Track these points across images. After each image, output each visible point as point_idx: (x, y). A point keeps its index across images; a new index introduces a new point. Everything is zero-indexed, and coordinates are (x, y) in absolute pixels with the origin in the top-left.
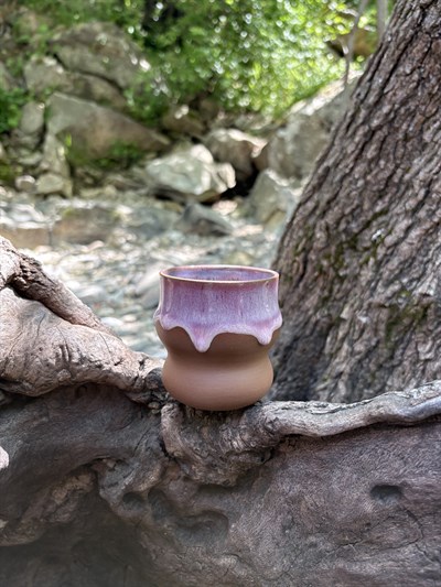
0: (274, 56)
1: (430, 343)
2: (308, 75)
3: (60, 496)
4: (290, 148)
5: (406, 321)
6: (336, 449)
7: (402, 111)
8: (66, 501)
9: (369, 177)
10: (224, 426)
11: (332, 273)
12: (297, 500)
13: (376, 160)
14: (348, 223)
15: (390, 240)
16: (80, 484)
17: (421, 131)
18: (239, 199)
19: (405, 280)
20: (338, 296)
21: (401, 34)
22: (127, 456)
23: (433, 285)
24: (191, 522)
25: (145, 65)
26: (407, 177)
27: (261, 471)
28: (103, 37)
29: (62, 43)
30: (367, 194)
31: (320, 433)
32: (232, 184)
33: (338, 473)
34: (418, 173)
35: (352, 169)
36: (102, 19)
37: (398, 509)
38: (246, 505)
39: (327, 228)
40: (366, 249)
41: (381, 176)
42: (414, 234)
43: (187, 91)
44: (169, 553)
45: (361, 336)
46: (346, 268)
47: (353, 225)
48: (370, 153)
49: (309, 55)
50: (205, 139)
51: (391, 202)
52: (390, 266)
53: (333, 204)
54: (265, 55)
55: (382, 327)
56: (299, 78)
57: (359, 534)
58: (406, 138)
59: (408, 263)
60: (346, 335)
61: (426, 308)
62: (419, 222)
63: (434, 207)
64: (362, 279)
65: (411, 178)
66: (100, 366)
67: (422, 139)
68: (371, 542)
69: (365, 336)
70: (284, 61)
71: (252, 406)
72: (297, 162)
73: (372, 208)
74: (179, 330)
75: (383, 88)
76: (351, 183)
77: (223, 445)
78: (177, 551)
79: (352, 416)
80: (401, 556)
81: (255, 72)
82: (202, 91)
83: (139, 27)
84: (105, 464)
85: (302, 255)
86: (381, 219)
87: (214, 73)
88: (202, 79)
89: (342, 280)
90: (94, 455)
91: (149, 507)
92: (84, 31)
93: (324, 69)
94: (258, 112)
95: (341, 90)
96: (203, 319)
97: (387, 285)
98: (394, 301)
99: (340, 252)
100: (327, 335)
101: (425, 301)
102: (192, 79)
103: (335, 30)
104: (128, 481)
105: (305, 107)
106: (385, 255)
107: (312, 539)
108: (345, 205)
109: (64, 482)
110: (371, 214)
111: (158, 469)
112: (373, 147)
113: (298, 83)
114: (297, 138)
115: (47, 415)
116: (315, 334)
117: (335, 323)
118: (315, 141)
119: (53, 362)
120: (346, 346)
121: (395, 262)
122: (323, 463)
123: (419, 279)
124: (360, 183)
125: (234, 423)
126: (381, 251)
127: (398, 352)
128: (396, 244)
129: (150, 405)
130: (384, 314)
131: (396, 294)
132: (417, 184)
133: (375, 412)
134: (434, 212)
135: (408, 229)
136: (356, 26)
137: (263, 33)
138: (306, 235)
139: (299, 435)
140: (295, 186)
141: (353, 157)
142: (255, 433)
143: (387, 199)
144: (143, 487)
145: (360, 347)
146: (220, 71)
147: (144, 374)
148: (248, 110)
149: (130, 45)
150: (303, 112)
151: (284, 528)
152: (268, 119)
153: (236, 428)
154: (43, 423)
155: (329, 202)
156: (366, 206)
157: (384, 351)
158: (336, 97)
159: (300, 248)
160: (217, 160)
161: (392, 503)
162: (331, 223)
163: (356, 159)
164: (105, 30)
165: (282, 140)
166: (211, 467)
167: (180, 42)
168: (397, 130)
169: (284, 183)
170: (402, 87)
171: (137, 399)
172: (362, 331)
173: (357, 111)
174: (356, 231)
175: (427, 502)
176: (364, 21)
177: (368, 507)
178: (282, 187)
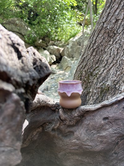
0: (64, 26)
1: (110, 95)
2: (73, 30)
3: (35, 133)
4: (70, 50)
5: (105, 91)
6: (96, 113)
7: (100, 45)
8: (36, 135)
9: (94, 59)
10: (73, 112)
11: (87, 81)
12: (88, 125)
13: (95, 55)
14: (90, 70)
15: (100, 73)
16: (40, 130)
17: (105, 49)
18: (57, 64)
19: (104, 82)
20: (89, 86)
21: (99, 28)
22: (51, 121)
23: (110, 83)
24: (66, 135)
25: (29, 29)
26: (102, 59)
27: (80, 121)
28: (17, 22)
29: (6, 24)
30: (94, 63)
31: (93, 110)
32: (55, 60)
33: (97, 117)
34: (105, 58)
35: (90, 58)
36: (17, 17)
37: (108, 122)
38: (78, 129)
39: (85, 71)
40: (95, 75)
41: (97, 59)
42: (105, 71)
43: (41, 36)
44: (61, 142)
45: (95, 95)
46: (90, 80)
47: (91, 70)
48: (94, 54)
49: (72, 25)
50: (47, 48)
51: (99, 65)
52: (100, 79)
53: (86, 66)
54: (61, 26)
55: (99, 93)
56: (71, 31)
57: (101, 128)
58: (102, 51)
59: (104, 78)
60: (91, 95)
61: (109, 88)
62: (106, 69)
63: (109, 65)
64: (94, 82)
65: (103, 59)
66: (46, 102)
67: (105, 51)
68: (104, 129)
69: (96, 95)
70: (66, 27)
71: (78, 107)
72: (72, 53)
73: (95, 66)
74: (64, 93)
75: (96, 40)
76: (90, 61)
77: (73, 115)
78: (63, 141)
79: (98, 106)
80: (109, 131)
81: (59, 30)
82: (45, 35)
83: (27, 19)
84: (46, 124)
85: (80, 77)
86: (97, 69)
87: (48, 31)
88: (45, 33)
89: (89, 83)
90: (44, 122)
91: (56, 132)
92: (12, 20)
93: (77, 29)
94: (61, 40)
95: (82, 34)
96: (69, 90)
97: (100, 83)
98: (102, 87)
99: (89, 76)
100: (87, 96)
101: (108, 86)
102: (43, 33)
103: (79, 19)
104: (53, 126)
105: (73, 39)
106: (99, 76)
107: (92, 131)
108: (89, 66)
109: (36, 130)
110: (95, 67)
111: (59, 123)
112: (95, 53)
113: (71, 32)
114: (71, 47)
115: (34, 114)
116: (84, 96)
117: (89, 93)
118: (76, 48)
119: (36, 102)
120: (92, 98)
121: (101, 78)
122: (93, 116)
123: (107, 81)
124: (92, 61)
125: (75, 111)
126: (98, 76)
127: (103, 98)
128: (101, 74)
129: (56, 110)
130: (100, 90)
131: (102, 85)
132: (105, 60)
133: (103, 104)
134: (109, 67)
135: (104, 70)
136: (85, 18)
137: (60, 20)
138: (80, 73)
139: (89, 111)
140: (72, 60)
141: (90, 55)
142: (79, 112)
143: (98, 64)
144: (56, 127)
145: (95, 98)
146: (50, 30)
147: (55, 103)
148: (58, 40)
149: (25, 24)
150: (73, 40)
151: (86, 131)
152: (63, 42)
153: (76, 112)
154: (34, 116)
155: (85, 65)
156: (94, 66)
157: (100, 98)
158: (81, 36)
159: (79, 76)
160: (51, 54)
161: (107, 121)
162: (86, 70)
163: (91, 55)
164: (18, 20)
165: (68, 48)
166: (70, 121)
167: (38, 23)
168: (99, 49)
169: (69, 59)
170: (100, 40)
171: (53, 109)
172: (95, 94)
173: (90, 45)
174: (92, 71)
175: (113, 119)
176: (87, 17)
177: (103, 122)
178: (69, 60)
